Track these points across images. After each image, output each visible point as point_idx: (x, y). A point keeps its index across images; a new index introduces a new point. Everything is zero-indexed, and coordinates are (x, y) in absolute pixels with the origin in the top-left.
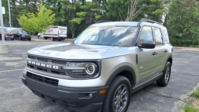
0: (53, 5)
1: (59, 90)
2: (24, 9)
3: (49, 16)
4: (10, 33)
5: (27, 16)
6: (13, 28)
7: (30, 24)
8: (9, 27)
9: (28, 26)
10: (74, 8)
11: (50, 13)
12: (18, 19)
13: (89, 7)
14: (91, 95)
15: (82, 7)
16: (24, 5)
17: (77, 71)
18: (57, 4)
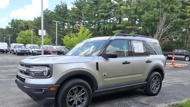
0: (94, 25)
1: (25, 86)
2: (71, 30)
3: (87, 35)
4: (55, 51)
5: (70, 36)
6: (58, 47)
7: (71, 43)
8: (55, 45)
9: (70, 44)
10: (111, 27)
11: (88, 33)
12: (63, 39)
13: (125, 25)
14: (43, 90)
15: (118, 26)
16: (71, 27)
17: (38, 73)
18: (97, 25)
